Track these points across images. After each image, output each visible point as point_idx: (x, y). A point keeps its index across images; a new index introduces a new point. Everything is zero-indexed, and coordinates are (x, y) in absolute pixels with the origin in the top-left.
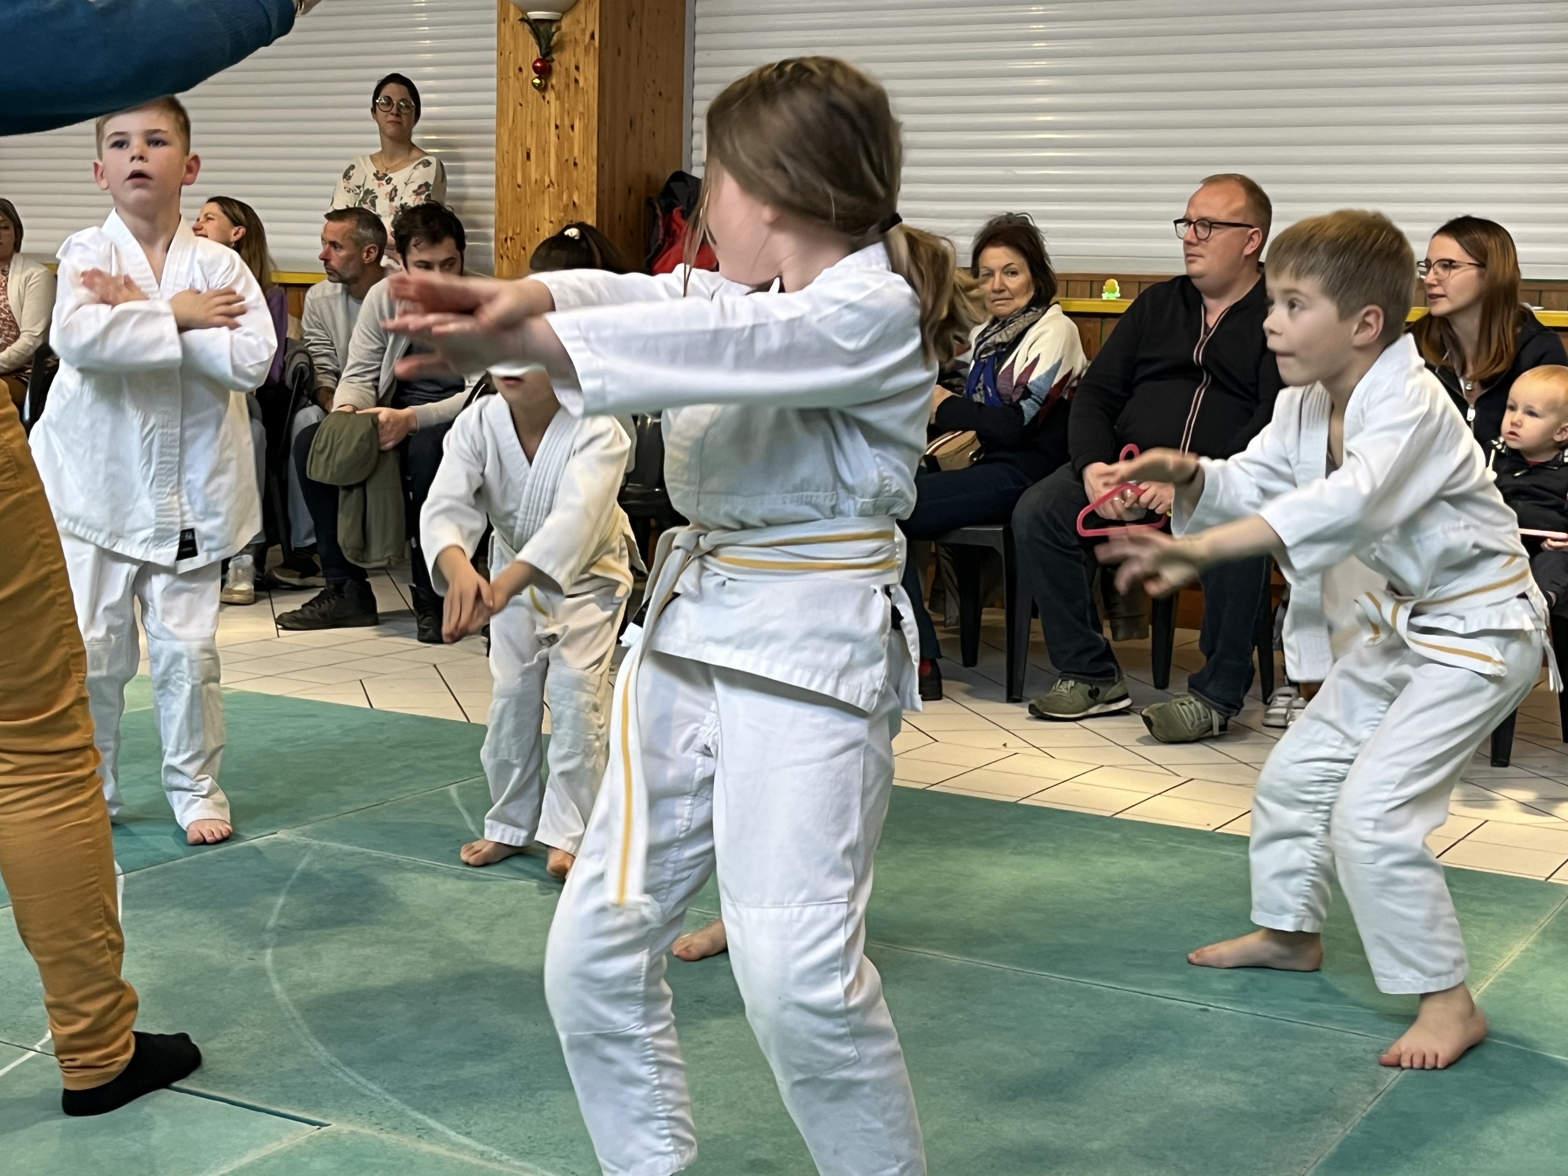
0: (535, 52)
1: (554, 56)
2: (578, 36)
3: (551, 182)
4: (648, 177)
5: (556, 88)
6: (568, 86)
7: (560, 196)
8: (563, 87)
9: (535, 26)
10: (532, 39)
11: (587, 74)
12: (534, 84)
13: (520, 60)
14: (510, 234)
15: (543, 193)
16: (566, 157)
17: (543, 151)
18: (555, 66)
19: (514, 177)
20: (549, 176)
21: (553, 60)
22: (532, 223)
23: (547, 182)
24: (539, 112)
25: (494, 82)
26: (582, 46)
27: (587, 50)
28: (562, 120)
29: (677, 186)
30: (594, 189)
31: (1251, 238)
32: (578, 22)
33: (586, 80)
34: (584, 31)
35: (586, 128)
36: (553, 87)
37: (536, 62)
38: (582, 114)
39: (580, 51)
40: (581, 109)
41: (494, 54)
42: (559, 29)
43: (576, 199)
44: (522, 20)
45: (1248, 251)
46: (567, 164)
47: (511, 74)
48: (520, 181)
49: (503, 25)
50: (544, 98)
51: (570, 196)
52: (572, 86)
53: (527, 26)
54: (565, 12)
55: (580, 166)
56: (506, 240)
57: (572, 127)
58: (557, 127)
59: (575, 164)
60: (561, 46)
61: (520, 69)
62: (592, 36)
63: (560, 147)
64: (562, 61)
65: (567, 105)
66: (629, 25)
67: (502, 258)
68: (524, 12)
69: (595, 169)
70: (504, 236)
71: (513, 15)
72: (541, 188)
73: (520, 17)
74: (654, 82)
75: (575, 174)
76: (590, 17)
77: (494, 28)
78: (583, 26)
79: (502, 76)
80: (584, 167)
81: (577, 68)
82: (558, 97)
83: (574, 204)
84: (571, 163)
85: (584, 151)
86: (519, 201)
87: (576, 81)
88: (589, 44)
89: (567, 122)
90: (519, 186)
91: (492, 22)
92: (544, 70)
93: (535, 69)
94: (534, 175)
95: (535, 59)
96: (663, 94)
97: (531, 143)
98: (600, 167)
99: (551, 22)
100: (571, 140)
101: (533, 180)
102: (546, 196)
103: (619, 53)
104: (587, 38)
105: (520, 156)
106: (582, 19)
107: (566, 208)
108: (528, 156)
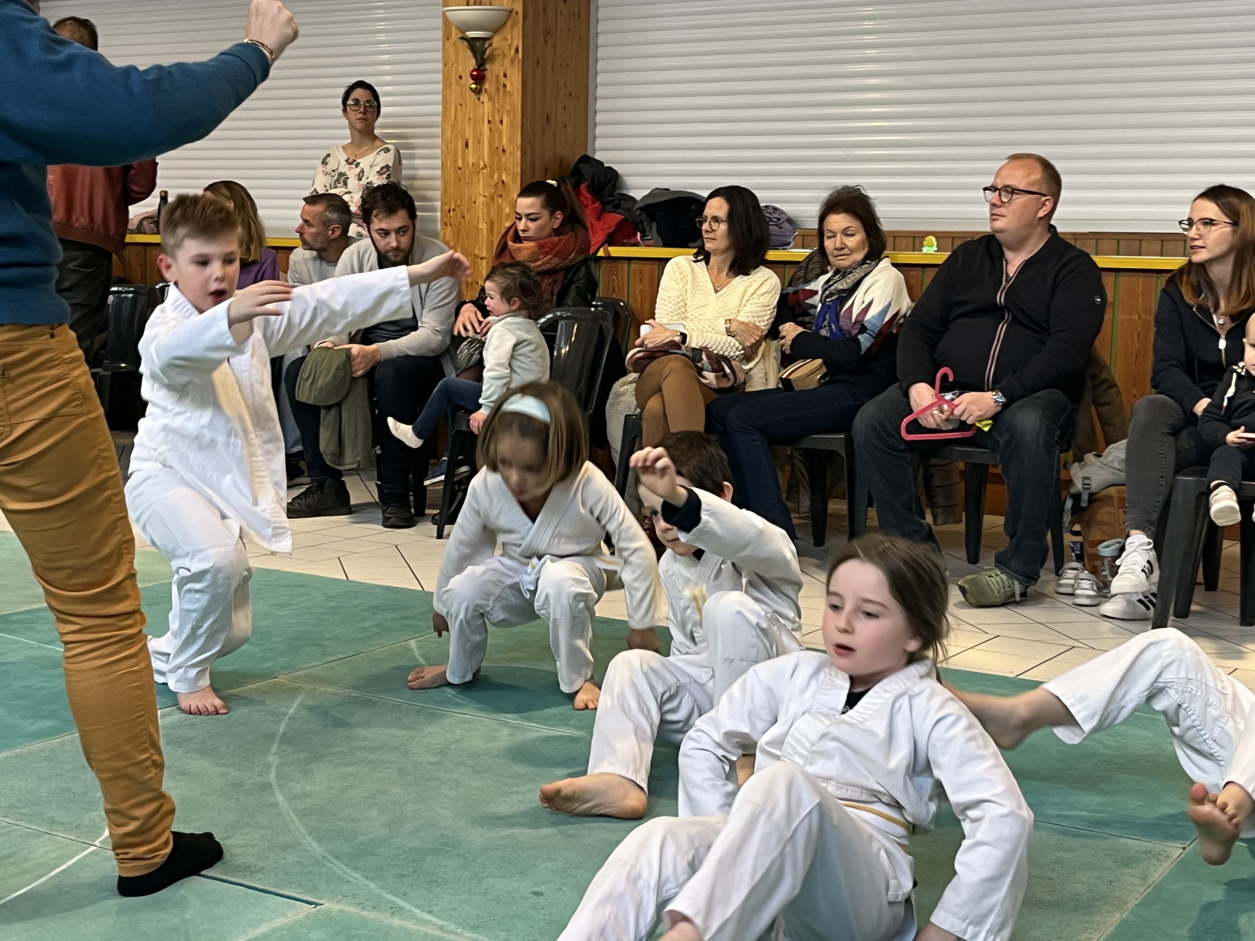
0: (472, 63)
1: (487, 66)
2: (506, 51)
3: (485, 165)
4: (561, 160)
5: (489, 91)
6: (498, 90)
7: (491, 176)
8: (494, 90)
9: (472, 43)
10: (469, 54)
11: (513, 79)
12: (471, 89)
13: (460, 70)
14: (453, 207)
15: (478, 173)
16: (497, 144)
17: (479, 142)
18: (488, 74)
19: (456, 162)
20: (484, 160)
21: (486, 70)
22: (470, 198)
23: (482, 165)
24: (475, 110)
25: (440, 87)
26: (509, 58)
27: (512, 61)
28: (493, 117)
29: (584, 168)
30: (519, 170)
31: (1044, 204)
32: (506, 39)
33: (512, 85)
34: (510, 45)
35: (512, 122)
36: (486, 91)
37: (473, 71)
38: (509, 112)
39: (507, 62)
40: (508, 108)
41: (440, 66)
42: (491, 45)
43: (504, 178)
44: (462, 38)
45: (1041, 214)
46: (498, 151)
47: (454, 81)
48: (460, 166)
49: (447, 43)
50: (479, 99)
51: (500, 176)
52: (501, 90)
53: (466, 43)
54: (495, 32)
55: (507, 153)
56: (449, 211)
57: (501, 122)
58: (489, 122)
59: (504, 151)
60: (492, 58)
61: (461, 77)
62: (517, 50)
63: (491, 137)
64: (493, 70)
65: (497, 105)
66: (546, 42)
67: (446, 224)
68: (464, 32)
69: (519, 155)
70: (448, 208)
71: (455, 35)
72: (477, 169)
73: (460, 35)
74: (565, 85)
75: (503, 159)
76: (515, 34)
77: (440, 44)
78: (509, 42)
79: (446, 83)
80: (510, 154)
81: (505, 75)
82: (490, 99)
83: (503, 182)
84: (501, 150)
85: (510, 141)
86: (460, 181)
87: (504, 86)
88: (514, 56)
89: (497, 118)
90: (460, 169)
91: (438, 40)
92: (479, 77)
93: (472, 77)
94: (471, 160)
95: (472, 68)
96: (573, 94)
97: (469, 134)
98: (523, 152)
99: (484, 39)
100: (500, 132)
101: (471, 164)
102: (481, 176)
103: (538, 64)
104: (513, 52)
105: (460, 145)
106: (509, 37)
107: (496, 185)
108: (467, 145)
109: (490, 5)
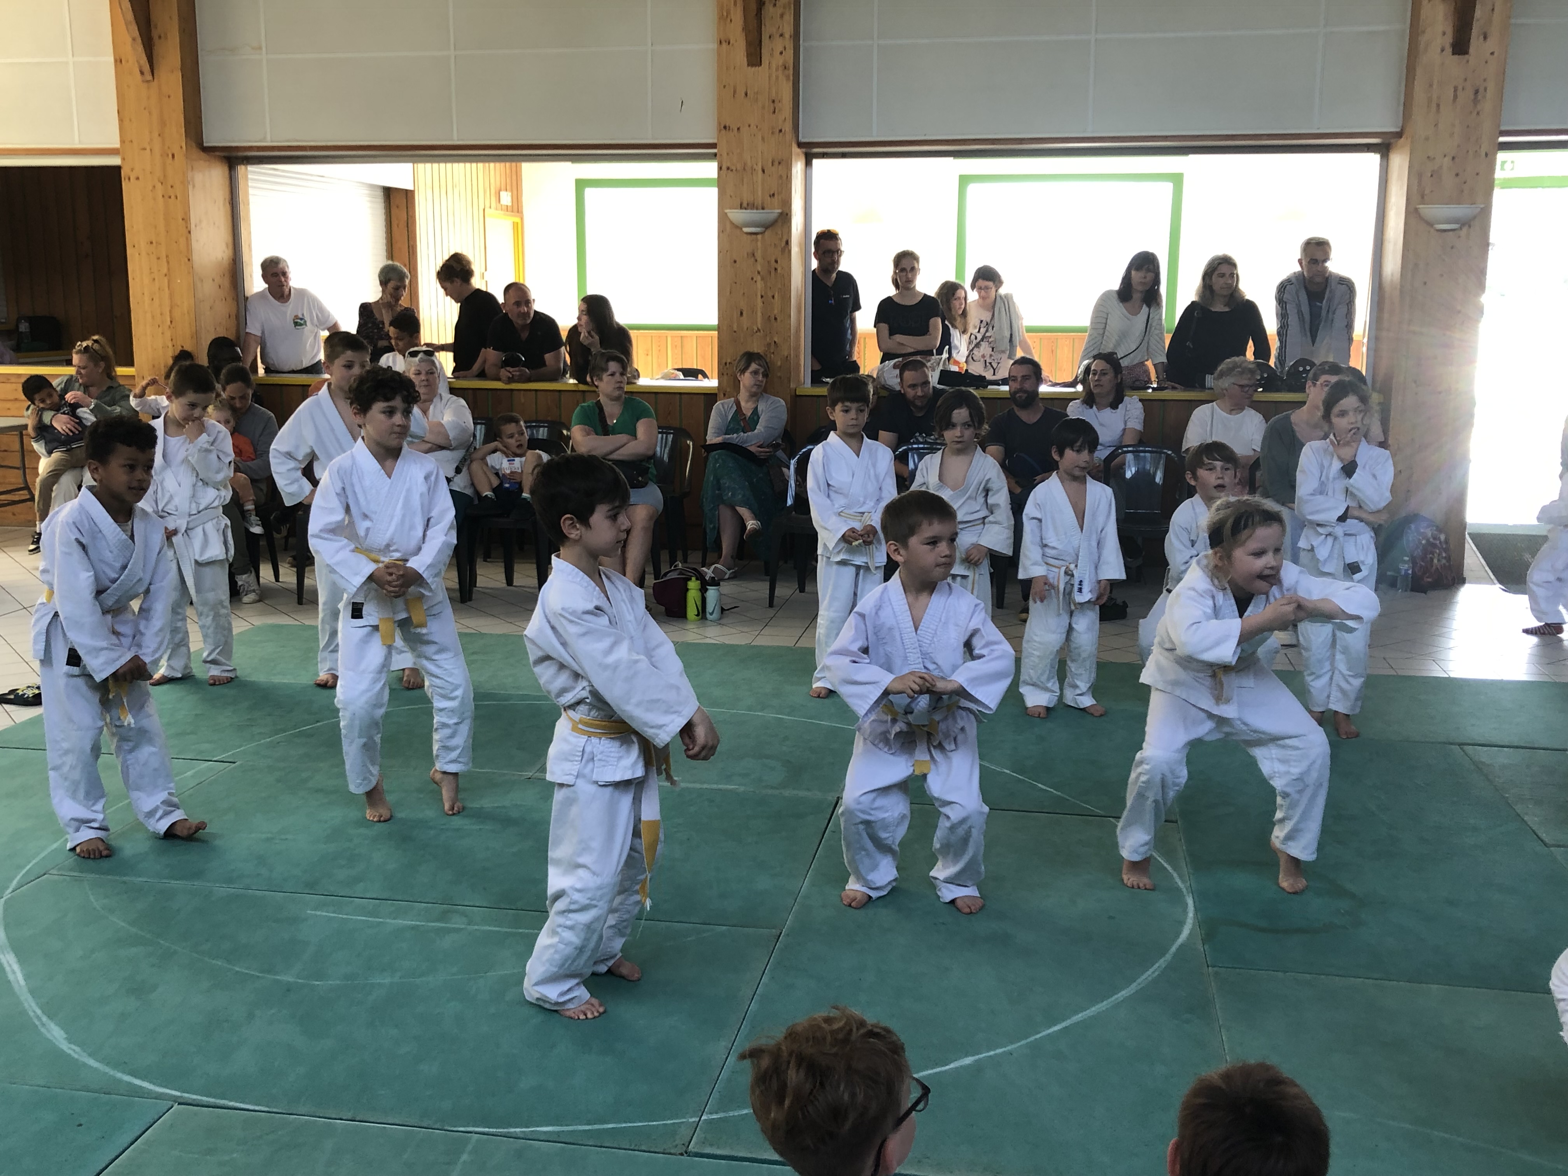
2: (777, 243)
3: (759, 330)
6: (770, 272)
7: (764, 338)
11: (783, 265)
14: (729, 361)
15: (752, 335)
16: (769, 314)
19: (731, 326)
20: (757, 326)
23: (756, 329)
26: (780, 248)
27: (783, 250)
28: (766, 292)
32: (777, 234)
33: (783, 268)
34: (781, 239)
36: (759, 272)
38: (780, 289)
39: (778, 251)
40: (780, 286)
43: (776, 340)
46: (770, 319)
47: (728, 264)
48: (735, 329)
49: (722, 235)
52: (773, 271)
54: (767, 228)
55: (779, 320)
57: (773, 297)
58: (762, 297)
59: (776, 319)
61: (735, 262)
62: (787, 243)
63: (764, 308)
65: (769, 284)
70: (724, 361)
71: (729, 229)
75: (775, 325)
76: (785, 230)
78: (780, 236)
79: (722, 266)
80: (782, 321)
81: (776, 262)
82: (762, 279)
83: (775, 342)
84: (773, 318)
85: (782, 311)
86: (735, 341)
87: (776, 269)
88: (785, 247)
89: (770, 294)
90: (735, 332)
94: (746, 325)
97: (743, 306)
99: (757, 233)
100: (772, 304)
101: (745, 328)
102: (755, 337)
104: (783, 244)
105: (736, 314)
106: (780, 232)
107: (769, 345)
108: (742, 314)
109: (763, 208)
